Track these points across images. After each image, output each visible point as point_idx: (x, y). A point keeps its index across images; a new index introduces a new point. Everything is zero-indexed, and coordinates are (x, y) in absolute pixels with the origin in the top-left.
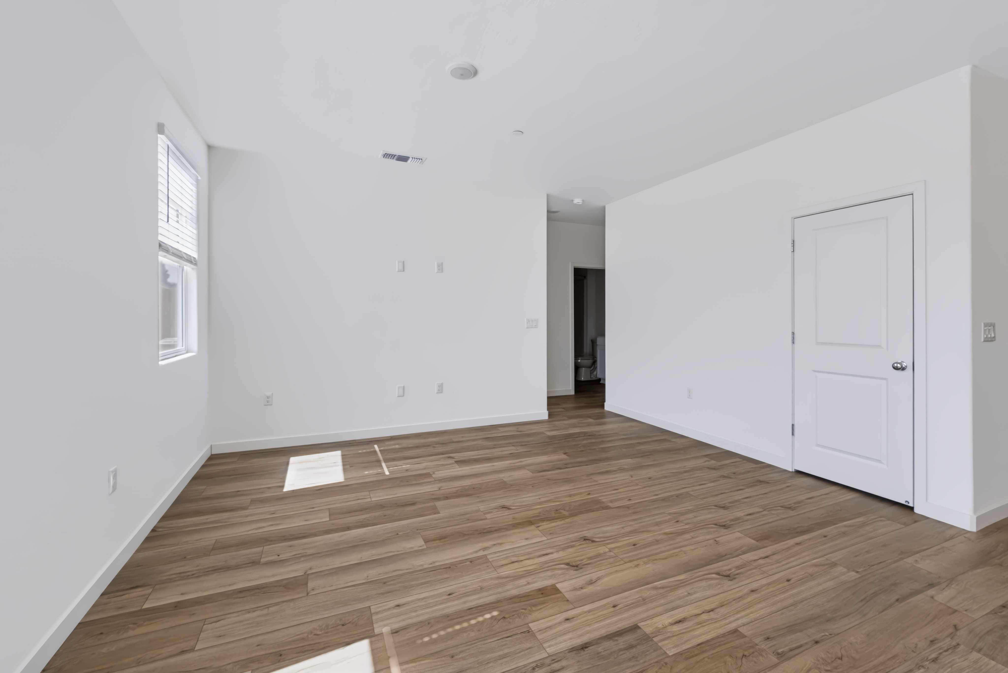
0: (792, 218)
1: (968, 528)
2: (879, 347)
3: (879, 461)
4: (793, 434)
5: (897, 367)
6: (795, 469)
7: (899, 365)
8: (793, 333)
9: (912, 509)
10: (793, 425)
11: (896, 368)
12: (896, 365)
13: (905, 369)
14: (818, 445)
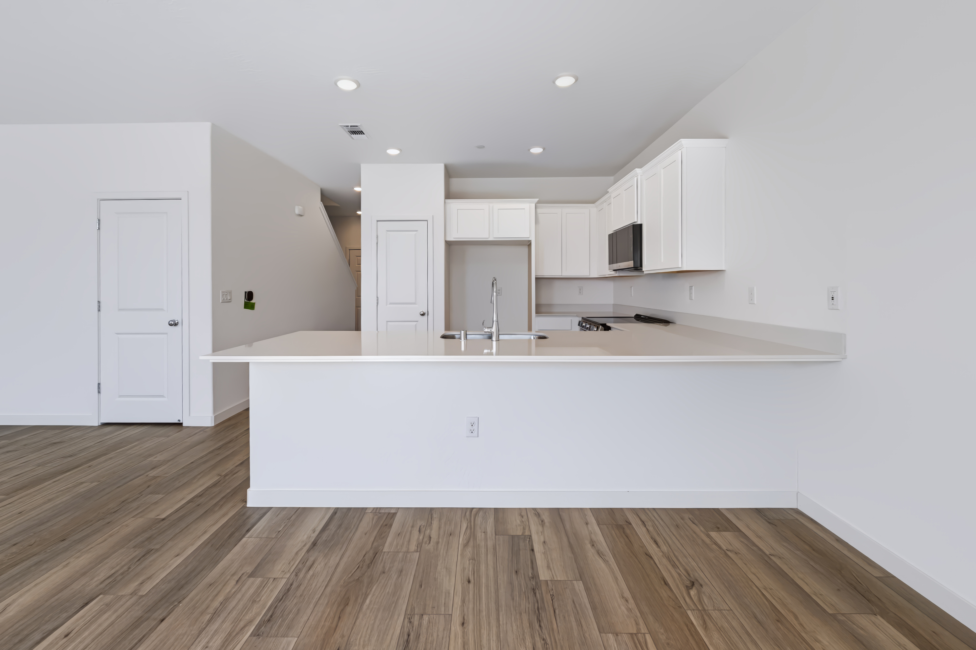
0: (98, 199)
1: (210, 426)
2: (162, 310)
3: (162, 396)
4: (99, 392)
5: (171, 323)
6: (101, 423)
7: (172, 322)
8: (99, 302)
9: (180, 424)
10: (99, 384)
11: (171, 325)
12: (171, 322)
13: (177, 324)
14: (120, 396)
